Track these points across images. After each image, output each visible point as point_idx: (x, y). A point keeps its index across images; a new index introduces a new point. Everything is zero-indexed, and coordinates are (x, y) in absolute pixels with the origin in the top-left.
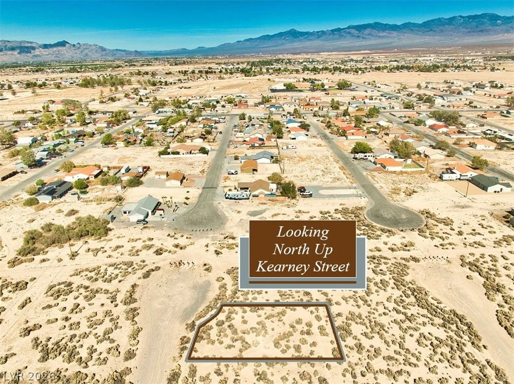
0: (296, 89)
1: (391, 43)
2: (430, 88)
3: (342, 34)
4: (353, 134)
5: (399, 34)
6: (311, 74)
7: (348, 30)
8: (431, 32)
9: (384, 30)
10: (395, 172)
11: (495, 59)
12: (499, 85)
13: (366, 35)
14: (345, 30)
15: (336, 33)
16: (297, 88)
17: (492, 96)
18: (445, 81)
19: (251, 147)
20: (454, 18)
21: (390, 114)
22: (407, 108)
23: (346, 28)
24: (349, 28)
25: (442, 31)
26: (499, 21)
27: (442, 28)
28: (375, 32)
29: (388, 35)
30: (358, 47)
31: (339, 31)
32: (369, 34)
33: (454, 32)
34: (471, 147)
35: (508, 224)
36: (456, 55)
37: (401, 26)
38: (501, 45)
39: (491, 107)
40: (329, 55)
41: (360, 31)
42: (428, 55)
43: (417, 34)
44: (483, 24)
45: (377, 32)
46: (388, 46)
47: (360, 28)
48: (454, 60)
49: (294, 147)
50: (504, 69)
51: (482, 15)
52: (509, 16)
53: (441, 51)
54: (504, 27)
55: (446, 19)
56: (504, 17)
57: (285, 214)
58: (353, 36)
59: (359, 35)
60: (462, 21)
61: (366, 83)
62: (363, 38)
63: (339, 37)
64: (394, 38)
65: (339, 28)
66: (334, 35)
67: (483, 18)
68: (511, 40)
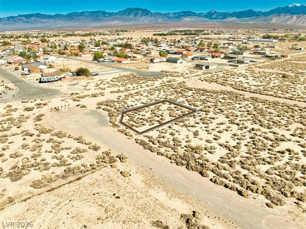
1: (51, 26)
3: (15, 20)
4: (84, 54)
5: (54, 21)
7: (19, 18)
8: (73, 20)
9: (44, 18)
10: (127, 63)
12: (130, 38)
13: (33, 21)
14: (17, 18)
15: (11, 19)
16: (11, 44)
17: (131, 41)
19: (19, 64)
20: (83, 12)
23: (18, 16)
24: (19, 16)
25: (79, 19)
26: (107, 15)
27: (78, 17)
28: (38, 19)
29: (48, 21)
32: (35, 21)
33: (86, 20)
34: (148, 54)
35: (199, 69)
37: (54, 16)
41: (28, 19)
43: (65, 21)
44: (99, 16)
47: (28, 16)
50: (123, 34)
52: (111, 12)
54: (110, 18)
55: (79, 13)
56: (108, 13)
57: (94, 82)
58: (24, 21)
59: (28, 21)
60: (88, 14)
61: (57, 41)
62: (31, 23)
63: (14, 22)
64: (51, 23)
65: (12, 16)
66: (10, 20)
67: (98, 13)
68: (115, 24)
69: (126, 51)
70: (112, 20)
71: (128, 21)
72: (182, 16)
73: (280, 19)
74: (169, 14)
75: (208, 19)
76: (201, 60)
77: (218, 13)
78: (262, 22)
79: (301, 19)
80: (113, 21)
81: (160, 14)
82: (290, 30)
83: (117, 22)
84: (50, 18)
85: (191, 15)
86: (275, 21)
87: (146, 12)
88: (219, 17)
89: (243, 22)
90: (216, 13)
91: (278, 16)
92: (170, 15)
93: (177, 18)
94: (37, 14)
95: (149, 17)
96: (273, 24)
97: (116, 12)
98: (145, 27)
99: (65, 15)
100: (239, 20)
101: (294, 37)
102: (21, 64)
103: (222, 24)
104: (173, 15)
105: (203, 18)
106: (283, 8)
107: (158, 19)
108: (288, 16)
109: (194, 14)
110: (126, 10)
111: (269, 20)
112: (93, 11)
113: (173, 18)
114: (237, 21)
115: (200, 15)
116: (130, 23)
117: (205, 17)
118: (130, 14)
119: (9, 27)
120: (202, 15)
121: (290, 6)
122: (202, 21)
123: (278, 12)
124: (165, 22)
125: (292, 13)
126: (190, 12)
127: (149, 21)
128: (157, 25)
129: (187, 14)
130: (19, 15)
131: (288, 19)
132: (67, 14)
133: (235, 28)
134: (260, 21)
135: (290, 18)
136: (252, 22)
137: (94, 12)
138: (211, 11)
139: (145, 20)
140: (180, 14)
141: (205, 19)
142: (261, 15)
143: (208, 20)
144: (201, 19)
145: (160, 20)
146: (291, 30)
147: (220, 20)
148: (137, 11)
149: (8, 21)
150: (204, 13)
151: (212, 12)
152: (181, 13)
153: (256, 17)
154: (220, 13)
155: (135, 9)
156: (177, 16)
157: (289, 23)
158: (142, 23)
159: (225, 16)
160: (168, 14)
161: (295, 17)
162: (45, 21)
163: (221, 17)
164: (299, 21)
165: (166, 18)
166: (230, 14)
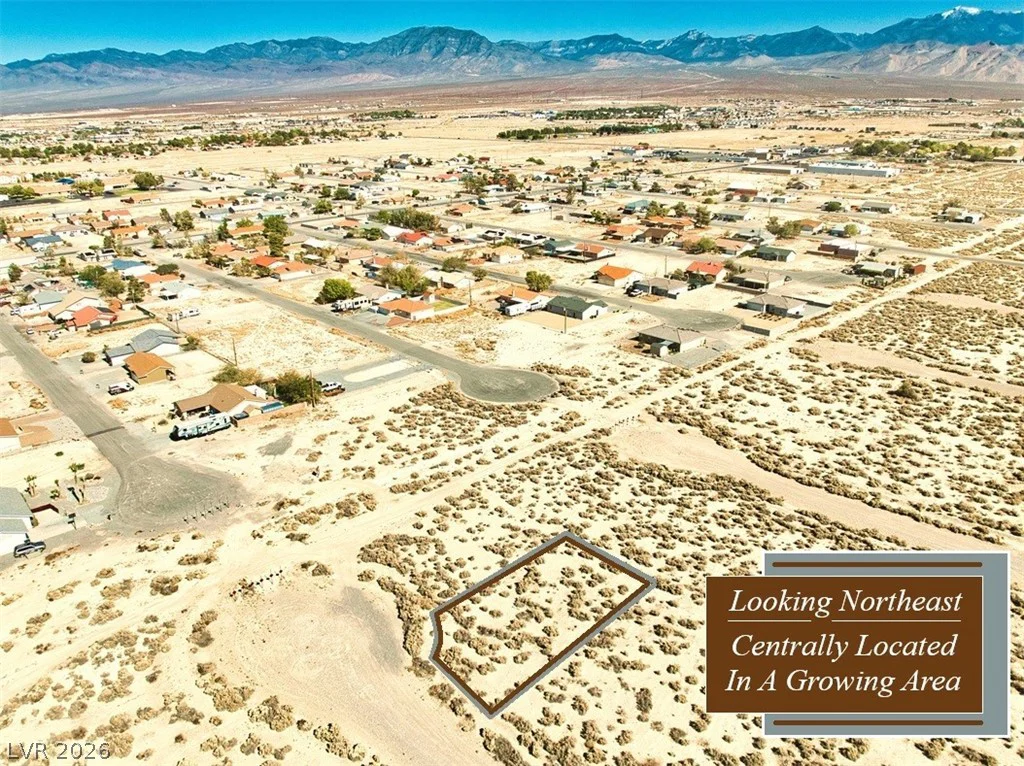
0: (37, 198)
1: (154, 92)
2: (317, 174)
3: (36, 73)
4: (287, 269)
5: (165, 73)
6: (34, 163)
7: (49, 65)
8: (230, 71)
9: (132, 66)
10: (428, 320)
11: (369, 117)
12: (425, 161)
13: (94, 75)
14: (41, 65)
15: (20, 70)
16: (38, 195)
17: (430, 179)
18: (330, 160)
19: (92, 329)
20: (263, 44)
21: (302, 225)
22: (321, 212)
23: (44, 60)
24: (49, 59)
25: (249, 68)
26: (341, 52)
27: (246, 62)
28: (111, 68)
29: (144, 75)
30: (85, 101)
31: (26, 67)
32: (101, 74)
33: (272, 71)
34: (490, 260)
35: (650, 355)
36: (297, 112)
37: (166, 58)
38: (362, 94)
39: (448, 197)
40: (29, 120)
41: (78, 68)
42: (247, 115)
43: (204, 74)
44: (317, 56)
45: (117, 69)
46: (150, 98)
47: (78, 60)
48: (304, 121)
49: (195, 313)
50: (400, 134)
51: (310, 39)
52: (355, 43)
53: (265, 105)
54: (353, 62)
55: (250, 46)
56: (347, 45)
57: (336, 432)
58: (64, 77)
59: (78, 75)
60: (279, 49)
61: (186, 174)
62: (89, 81)
63: (32, 80)
64: (159, 82)
65: (26, 60)
66: (18, 75)
67: (313, 45)
68: (370, 84)
69: (417, 242)
70: (360, 69)
71: (414, 71)
72: (591, 52)
73: (914, 59)
74: (548, 47)
75: (678, 63)
76: (656, 297)
77: (710, 42)
78: (855, 71)
79: (982, 58)
80: (364, 72)
81: (519, 47)
82: (946, 101)
83: (375, 76)
84: (153, 66)
85: (619, 50)
86: (899, 68)
87: (471, 43)
88: (712, 53)
89: (792, 73)
90: (702, 41)
91: (906, 50)
92: (551, 49)
93: (575, 58)
94: (109, 50)
95: (483, 58)
96: (892, 79)
97: (373, 43)
98: (469, 95)
99: (203, 55)
100: (779, 64)
101: (955, 148)
102: (96, 329)
103: (723, 80)
104: (560, 50)
105: (663, 60)
106: (925, 22)
107: (514, 65)
108: (940, 50)
109: (632, 47)
110: (407, 36)
111: (877, 63)
112: (295, 38)
113: (563, 60)
114: (774, 67)
115: (650, 48)
116: (420, 79)
117: (667, 56)
118: (419, 50)
119: (13, 96)
120: (658, 48)
121: (945, 15)
122: (657, 68)
123: (907, 34)
124: (535, 75)
125: (954, 40)
126: (616, 38)
127: (486, 71)
128: (511, 84)
129: (608, 44)
130: (48, 56)
131: (941, 59)
132: (209, 51)
133: (766, 96)
134: (848, 67)
135: (947, 55)
136: (823, 70)
137: (300, 43)
138: (688, 34)
139: (471, 69)
140: (584, 47)
141: (668, 62)
142: (851, 44)
143: (679, 67)
144: (655, 62)
145: (519, 68)
146: (950, 100)
147: (718, 64)
148: (442, 39)
149: (11, 78)
150: (663, 41)
151: (691, 37)
152: (587, 41)
153: (835, 54)
154: (716, 39)
155: (434, 30)
156: (575, 52)
157: (943, 72)
158: (461, 80)
159: (732, 49)
160: (546, 44)
161: (962, 51)
162: (134, 74)
163: (720, 54)
164: (974, 65)
165: (538, 60)
166: (748, 44)
